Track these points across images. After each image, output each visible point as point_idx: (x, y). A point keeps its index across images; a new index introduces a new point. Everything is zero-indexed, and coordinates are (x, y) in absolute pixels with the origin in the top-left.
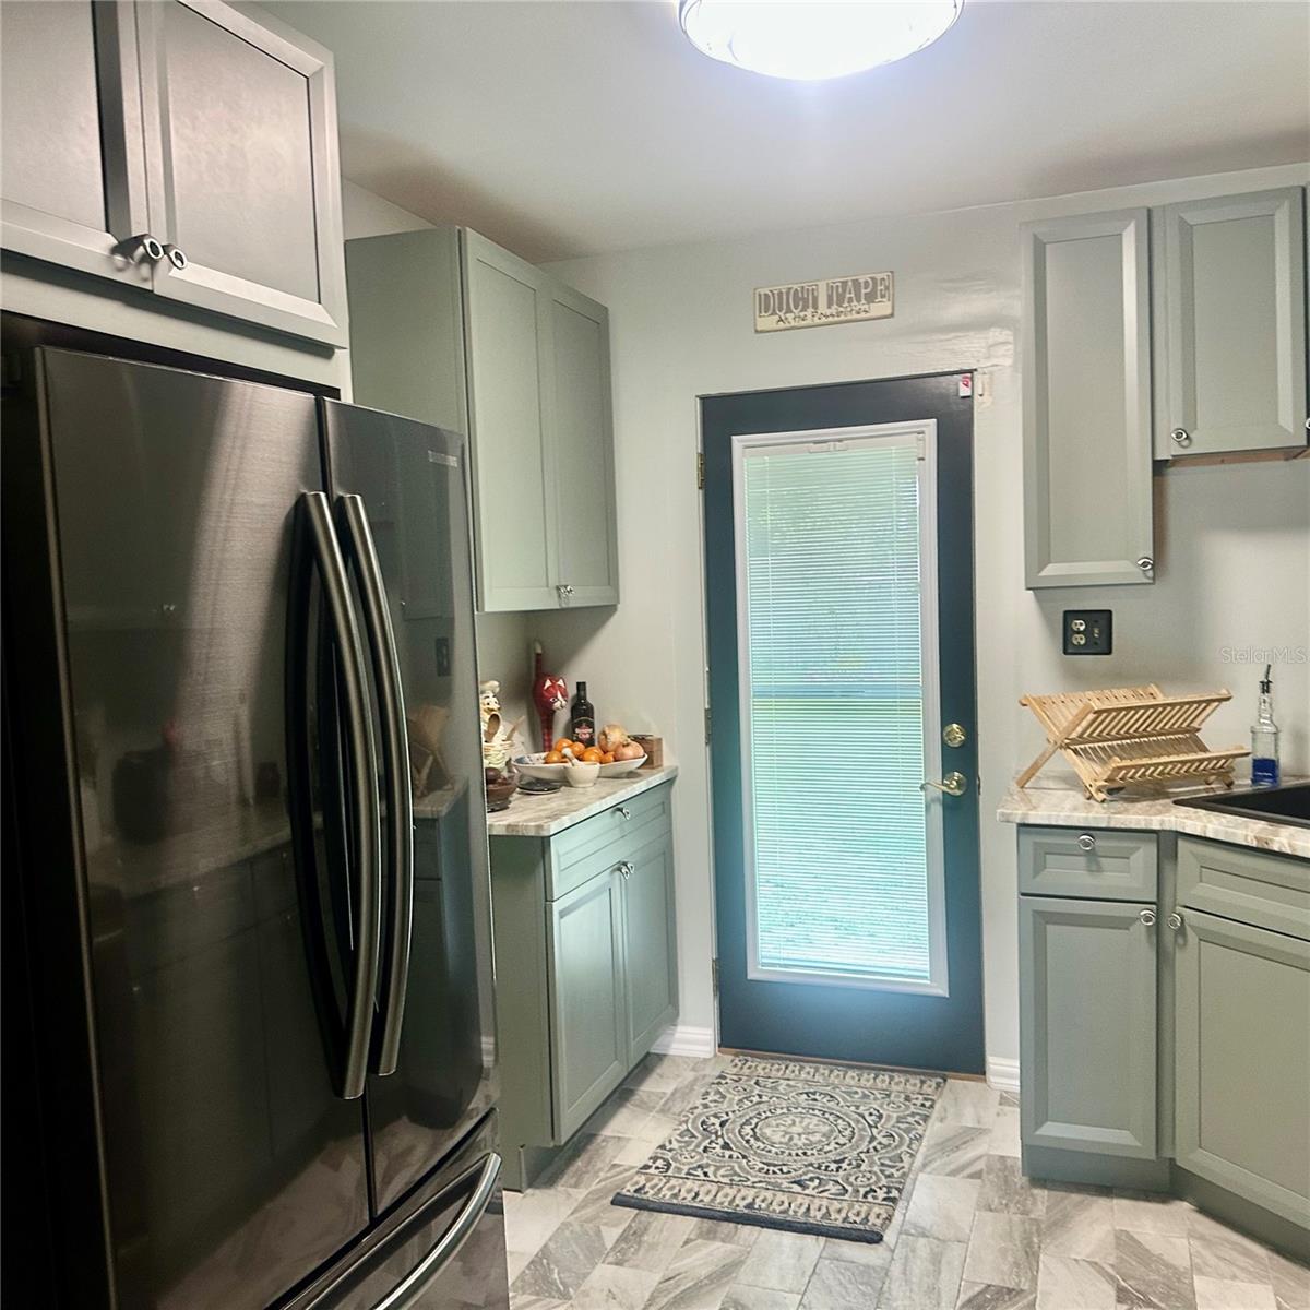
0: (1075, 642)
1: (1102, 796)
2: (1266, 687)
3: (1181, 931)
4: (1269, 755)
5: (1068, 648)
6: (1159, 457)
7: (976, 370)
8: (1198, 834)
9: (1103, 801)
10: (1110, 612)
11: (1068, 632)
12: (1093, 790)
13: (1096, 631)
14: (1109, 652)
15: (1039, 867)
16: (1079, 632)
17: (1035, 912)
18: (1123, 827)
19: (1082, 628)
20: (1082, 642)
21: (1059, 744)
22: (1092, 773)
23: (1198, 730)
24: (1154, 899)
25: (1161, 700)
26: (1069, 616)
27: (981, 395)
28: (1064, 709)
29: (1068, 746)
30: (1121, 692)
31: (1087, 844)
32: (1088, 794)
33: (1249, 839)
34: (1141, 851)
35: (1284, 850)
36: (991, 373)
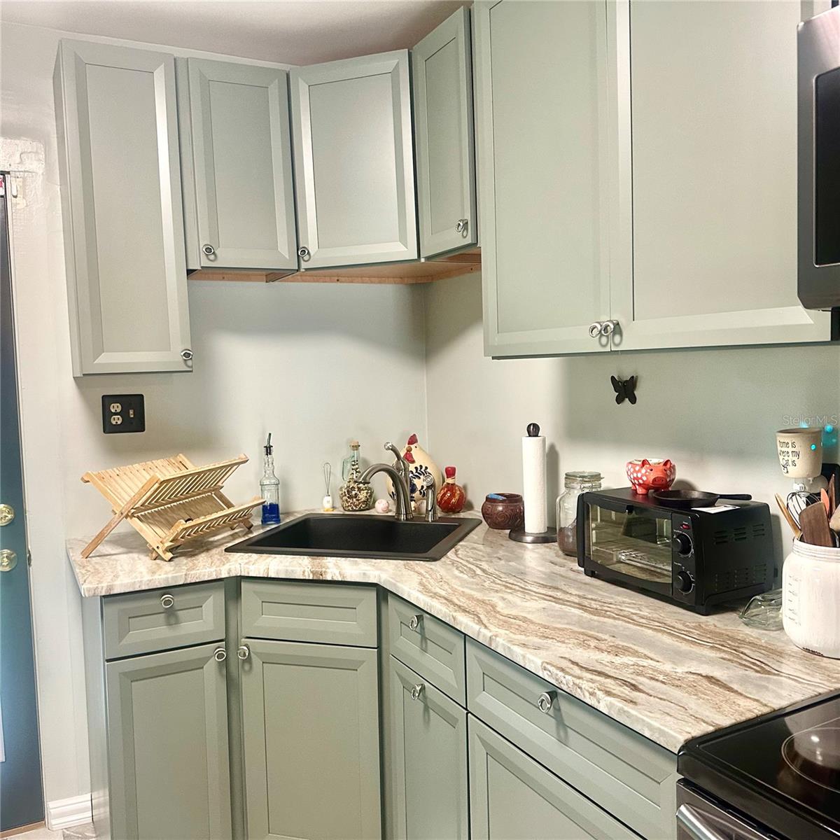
0: (114, 423)
1: (170, 555)
2: (268, 450)
3: (248, 660)
4: (273, 501)
5: (108, 428)
6: (190, 268)
7: (8, 173)
8: (261, 576)
9: (170, 560)
10: (142, 396)
11: (107, 414)
12: (160, 552)
13: (131, 412)
14: (143, 430)
15: (123, 632)
16: (116, 414)
17: (120, 673)
18: (197, 581)
19: (119, 410)
20: (119, 422)
21: (124, 515)
22: (156, 536)
23: (222, 487)
24: (224, 637)
25: (192, 469)
26: (107, 400)
27: (16, 197)
28: (120, 481)
29: (133, 515)
30: (159, 462)
31: (167, 602)
32: (154, 555)
33: (306, 574)
34: (212, 597)
35: (336, 579)
36: (24, 179)
